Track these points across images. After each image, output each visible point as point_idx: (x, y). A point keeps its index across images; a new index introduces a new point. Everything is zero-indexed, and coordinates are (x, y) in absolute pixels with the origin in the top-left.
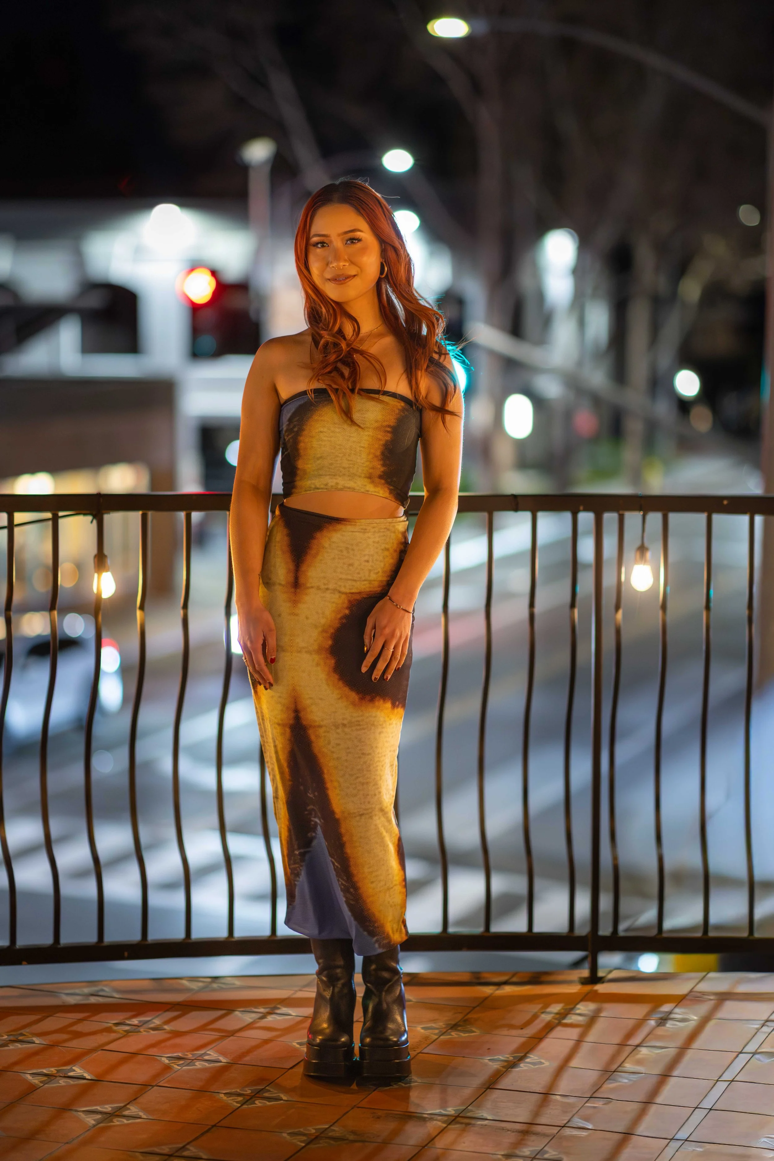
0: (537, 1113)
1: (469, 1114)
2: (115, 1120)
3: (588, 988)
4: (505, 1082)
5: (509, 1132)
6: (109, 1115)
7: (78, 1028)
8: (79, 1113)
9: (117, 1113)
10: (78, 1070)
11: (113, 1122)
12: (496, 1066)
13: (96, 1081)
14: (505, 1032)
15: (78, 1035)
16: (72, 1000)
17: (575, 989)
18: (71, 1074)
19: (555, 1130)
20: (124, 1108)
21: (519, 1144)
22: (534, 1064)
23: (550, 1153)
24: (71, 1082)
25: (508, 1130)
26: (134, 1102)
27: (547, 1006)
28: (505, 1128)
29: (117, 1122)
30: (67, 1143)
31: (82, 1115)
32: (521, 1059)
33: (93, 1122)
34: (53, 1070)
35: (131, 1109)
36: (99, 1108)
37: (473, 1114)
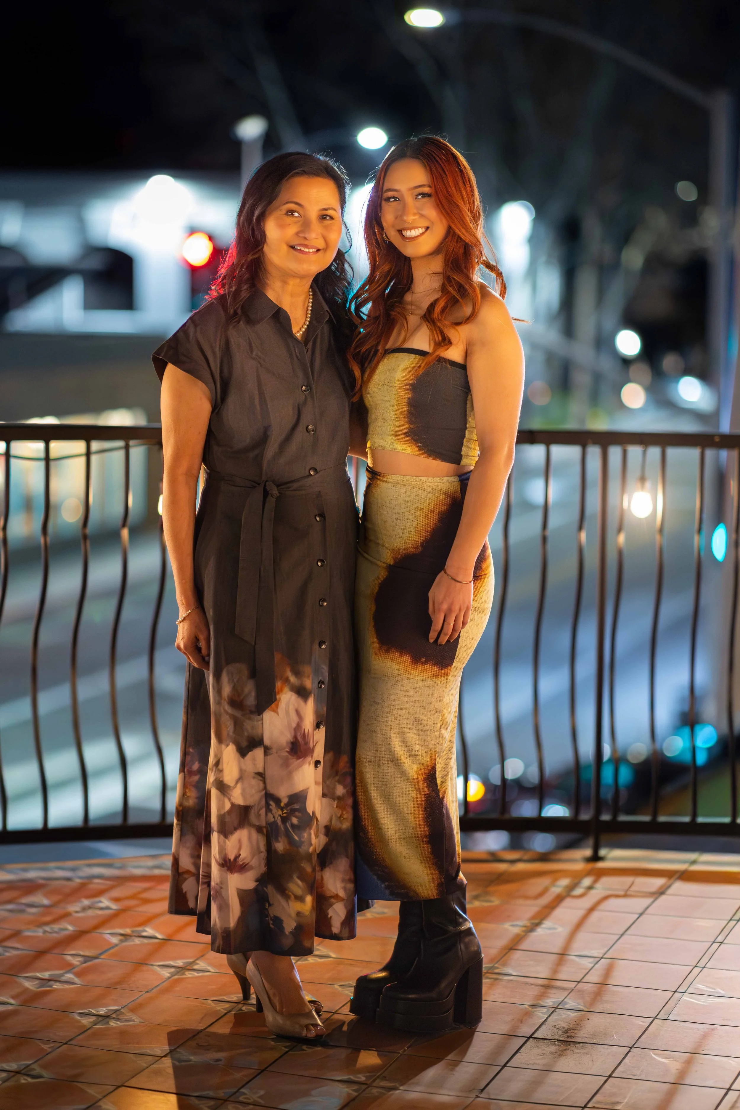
0: (555, 971)
1: (496, 971)
2: (187, 973)
3: (591, 866)
4: (525, 945)
5: (533, 986)
6: (181, 969)
7: (146, 895)
8: (155, 967)
9: (187, 968)
10: (149, 931)
11: (186, 975)
12: (516, 930)
13: (167, 940)
14: (521, 901)
15: (147, 901)
16: (138, 872)
17: (580, 866)
18: (144, 934)
19: (572, 985)
20: (193, 963)
21: (542, 996)
22: (550, 929)
23: (570, 1004)
24: (146, 941)
25: (532, 985)
26: (202, 958)
27: (556, 880)
28: (528, 983)
29: (188, 974)
30: (147, 992)
31: (158, 969)
32: (538, 924)
33: (169, 975)
34: (128, 931)
35: (200, 964)
36: (172, 963)
37: (501, 971)
